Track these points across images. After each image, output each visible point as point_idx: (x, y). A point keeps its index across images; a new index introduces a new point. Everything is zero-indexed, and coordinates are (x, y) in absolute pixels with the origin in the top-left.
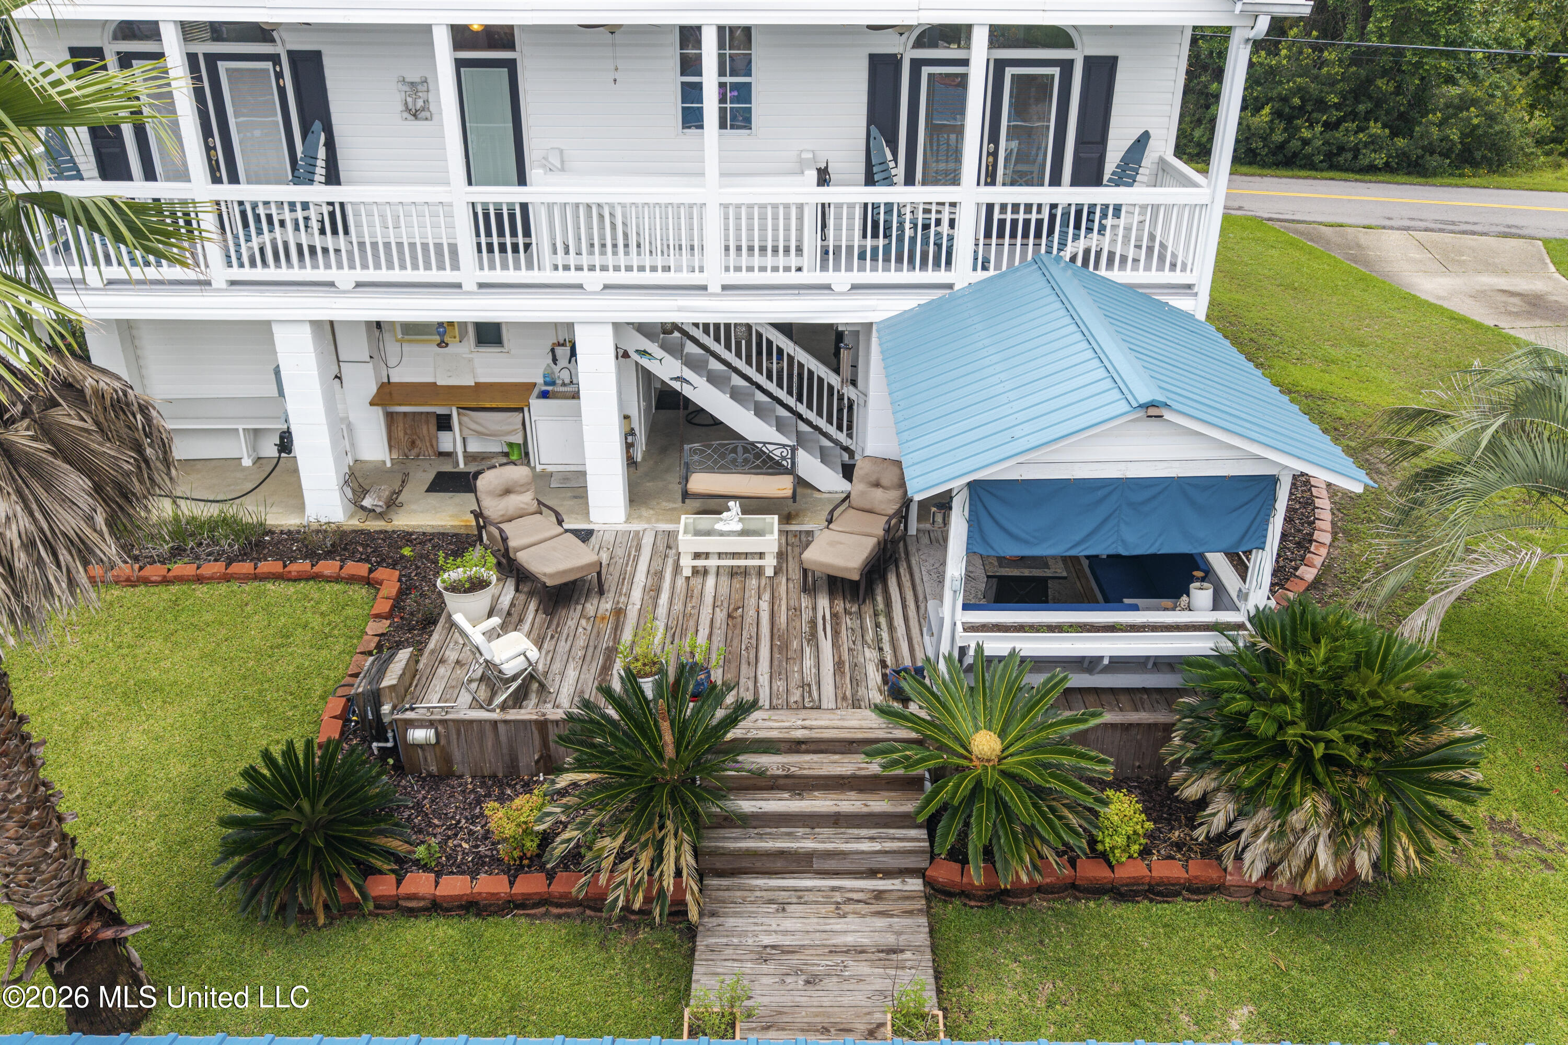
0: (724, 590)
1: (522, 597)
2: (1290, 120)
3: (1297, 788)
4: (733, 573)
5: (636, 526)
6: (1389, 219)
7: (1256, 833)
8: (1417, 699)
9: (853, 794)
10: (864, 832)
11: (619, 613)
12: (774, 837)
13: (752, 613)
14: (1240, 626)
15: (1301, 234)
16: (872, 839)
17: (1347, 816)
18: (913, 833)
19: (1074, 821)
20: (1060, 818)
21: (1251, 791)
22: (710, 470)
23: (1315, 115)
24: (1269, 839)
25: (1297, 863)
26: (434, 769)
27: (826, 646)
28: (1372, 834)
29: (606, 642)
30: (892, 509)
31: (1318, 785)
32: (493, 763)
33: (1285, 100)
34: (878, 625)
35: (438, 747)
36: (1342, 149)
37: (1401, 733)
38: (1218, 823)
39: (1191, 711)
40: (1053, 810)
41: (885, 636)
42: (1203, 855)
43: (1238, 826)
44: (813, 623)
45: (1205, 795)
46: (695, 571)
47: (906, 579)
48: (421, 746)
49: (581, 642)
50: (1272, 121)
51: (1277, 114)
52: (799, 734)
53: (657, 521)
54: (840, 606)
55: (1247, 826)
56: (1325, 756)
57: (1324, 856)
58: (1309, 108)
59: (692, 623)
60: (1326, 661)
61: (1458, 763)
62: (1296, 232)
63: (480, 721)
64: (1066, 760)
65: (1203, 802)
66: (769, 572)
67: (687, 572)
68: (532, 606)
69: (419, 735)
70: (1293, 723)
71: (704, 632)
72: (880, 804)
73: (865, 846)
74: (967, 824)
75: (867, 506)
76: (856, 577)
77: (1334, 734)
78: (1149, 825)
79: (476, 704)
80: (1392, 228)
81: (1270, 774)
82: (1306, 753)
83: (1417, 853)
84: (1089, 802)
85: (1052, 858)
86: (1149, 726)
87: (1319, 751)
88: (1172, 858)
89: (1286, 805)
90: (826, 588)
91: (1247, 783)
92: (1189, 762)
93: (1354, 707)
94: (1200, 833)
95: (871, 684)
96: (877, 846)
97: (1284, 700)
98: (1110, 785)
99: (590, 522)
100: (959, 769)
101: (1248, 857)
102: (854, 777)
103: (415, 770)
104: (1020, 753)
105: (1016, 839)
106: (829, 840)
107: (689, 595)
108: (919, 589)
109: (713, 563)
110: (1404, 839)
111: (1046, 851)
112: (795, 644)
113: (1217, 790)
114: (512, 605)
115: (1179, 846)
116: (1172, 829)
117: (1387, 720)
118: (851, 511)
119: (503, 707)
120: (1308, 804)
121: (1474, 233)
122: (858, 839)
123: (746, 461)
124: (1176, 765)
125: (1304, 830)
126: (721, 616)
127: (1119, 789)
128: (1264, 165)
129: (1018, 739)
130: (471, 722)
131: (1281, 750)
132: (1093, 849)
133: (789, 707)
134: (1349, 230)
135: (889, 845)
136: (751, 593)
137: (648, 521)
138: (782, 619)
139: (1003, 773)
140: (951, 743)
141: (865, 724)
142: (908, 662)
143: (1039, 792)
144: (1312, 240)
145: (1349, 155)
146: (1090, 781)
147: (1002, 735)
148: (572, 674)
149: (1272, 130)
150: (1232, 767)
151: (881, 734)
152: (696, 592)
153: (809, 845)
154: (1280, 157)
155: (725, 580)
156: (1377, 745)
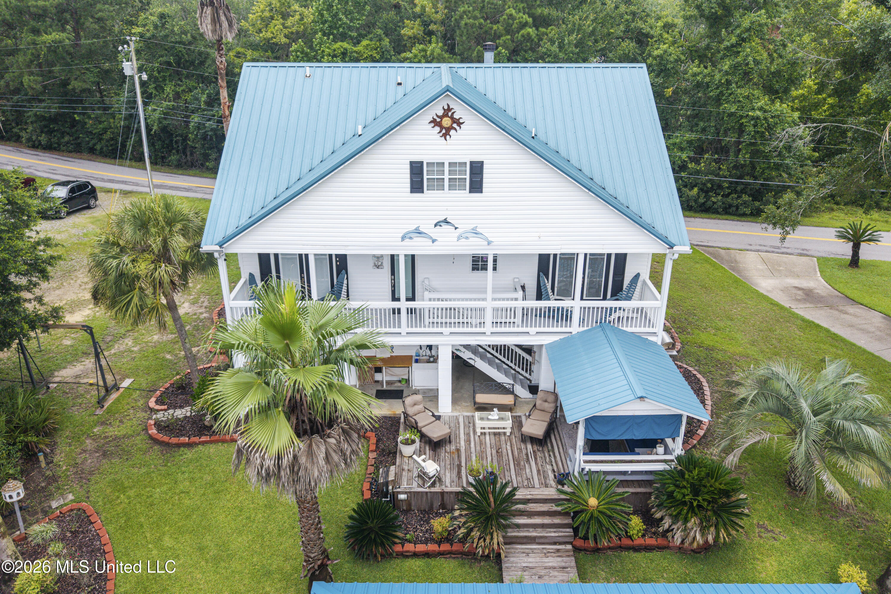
0: (493, 441)
1: (423, 444)
2: (707, 192)
3: (690, 515)
4: (495, 434)
5: (456, 414)
6: (751, 245)
7: (678, 529)
8: (725, 488)
9: (548, 517)
10: (552, 530)
11: (458, 450)
12: (523, 532)
13: (505, 450)
14: (672, 461)
15: (710, 254)
16: (555, 532)
17: (704, 524)
18: (568, 530)
19: (621, 526)
20: (617, 525)
21: (676, 516)
22: (483, 393)
23: (718, 191)
24: (681, 531)
25: (690, 539)
26: (405, 508)
27: (533, 463)
28: (712, 529)
29: (457, 463)
30: (552, 410)
31: (696, 515)
32: (425, 506)
33: (704, 184)
34: (550, 456)
35: (408, 502)
36: (730, 206)
37: (721, 498)
38: (666, 526)
39: (657, 489)
40: (614, 523)
41: (553, 460)
42: (663, 536)
43: (673, 527)
44: (527, 454)
45: (662, 517)
46: (482, 433)
47: (557, 436)
48: (402, 500)
49: (448, 462)
50: (699, 193)
51: (701, 190)
52: (529, 497)
53: (463, 411)
54: (535, 448)
55: (675, 527)
56: (697, 505)
57: (698, 537)
58: (715, 188)
59: (484, 455)
60: (698, 475)
61: (739, 506)
62: (709, 253)
63: (422, 492)
64: (618, 508)
65: (662, 519)
66: (508, 434)
67: (479, 434)
68: (427, 448)
69: (402, 497)
70: (688, 495)
71: (489, 459)
72: (557, 520)
73: (553, 534)
74: (588, 528)
75: (542, 409)
76: (541, 438)
77: (700, 498)
78: (644, 527)
79: (419, 486)
80: (751, 250)
81: (681, 510)
82: (692, 503)
83: (727, 536)
84: (625, 520)
85: (614, 538)
86: (644, 493)
87: (695, 504)
88: (652, 537)
89: (686, 521)
90: (529, 440)
91: (674, 513)
92: (657, 506)
93: (706, 490)
94: (661, 529)
95: (551, 478)
96: (557, 534)
97: (685, 487)
98: (632, 514)
99: (438, 412)
100: (586, 510)
101: (676, 537)
102: (548, 511)
103: (399, 509)
104: (604, 504)
105: (603, 532)
106: (541, 532)
107: (481, 444)
108: (563, 440)
109: (487, 431)
110: (722, 530)
111: (612, 535)
112: (522, 463)
113: (666, 515)
114: (420, 447)
115: (654, 533)
116: (652, 528)
117: (715, 494)
118: (537, 411)
119: (429, 487)
120: (693, 520)
121: (787, 254)
122: (550, 532)
123: (496, 389)
124: (653, 507)
125: (692, 528)
126: (494, 452)
127: (634, 515)
128: (696, 211)
129: (603, 500)
130: (419, 492)
131: (684, 503)
132: (627, 535)
133: (524, 487)
134: (732, 251)
135: (560, 534)
136: (503, 442)
137: (460, 412)
138: (516, 453)
139: (599, 512)
140: (582, 502)
141: (550, 493)
142: (562, 471)
143: (610, 517)
144: (715, 258)
145: (734, 209)
146: (625, 513)
147: (598, 499)
148: (448, 474)
149: (699, 197)
150: (670, 508)
151: (556, 497)
152: (483, 442)
153: (534, 534)
154: (703, 208)
155: (492, 437)
156: (713, 502)
